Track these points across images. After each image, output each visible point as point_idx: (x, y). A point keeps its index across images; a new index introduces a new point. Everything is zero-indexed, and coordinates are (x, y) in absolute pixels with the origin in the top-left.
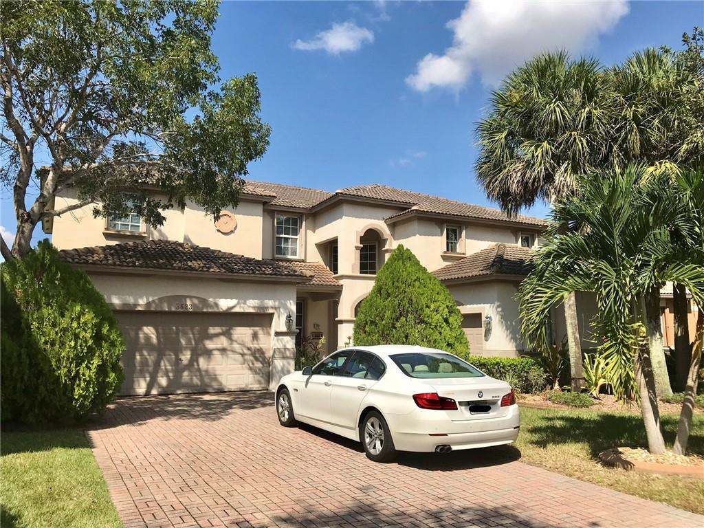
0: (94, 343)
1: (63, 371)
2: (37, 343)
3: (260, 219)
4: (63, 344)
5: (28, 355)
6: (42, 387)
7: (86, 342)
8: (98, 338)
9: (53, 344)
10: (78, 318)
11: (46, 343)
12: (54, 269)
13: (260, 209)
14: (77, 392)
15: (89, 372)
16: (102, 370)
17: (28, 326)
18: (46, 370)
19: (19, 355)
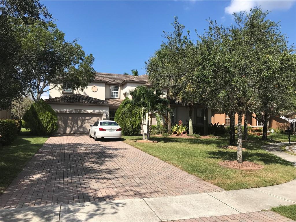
0: (51, 119)
1: (45, 125)
2: (39, 119)
3: (104, 88)
4: (44, 120)
5: (38, 121)
6: (41, 128)
7: (49, 119)
8: (52, 118)
9: (43, 120)
10: (47, 114)
11: (41, 119)
12: (43, 104)
13: (105, 84)
14: (47, 129)
15: (50, 125)
16: (53, 125)
17: (38, 116)
18: (41, 124)
19: (36, 122)
